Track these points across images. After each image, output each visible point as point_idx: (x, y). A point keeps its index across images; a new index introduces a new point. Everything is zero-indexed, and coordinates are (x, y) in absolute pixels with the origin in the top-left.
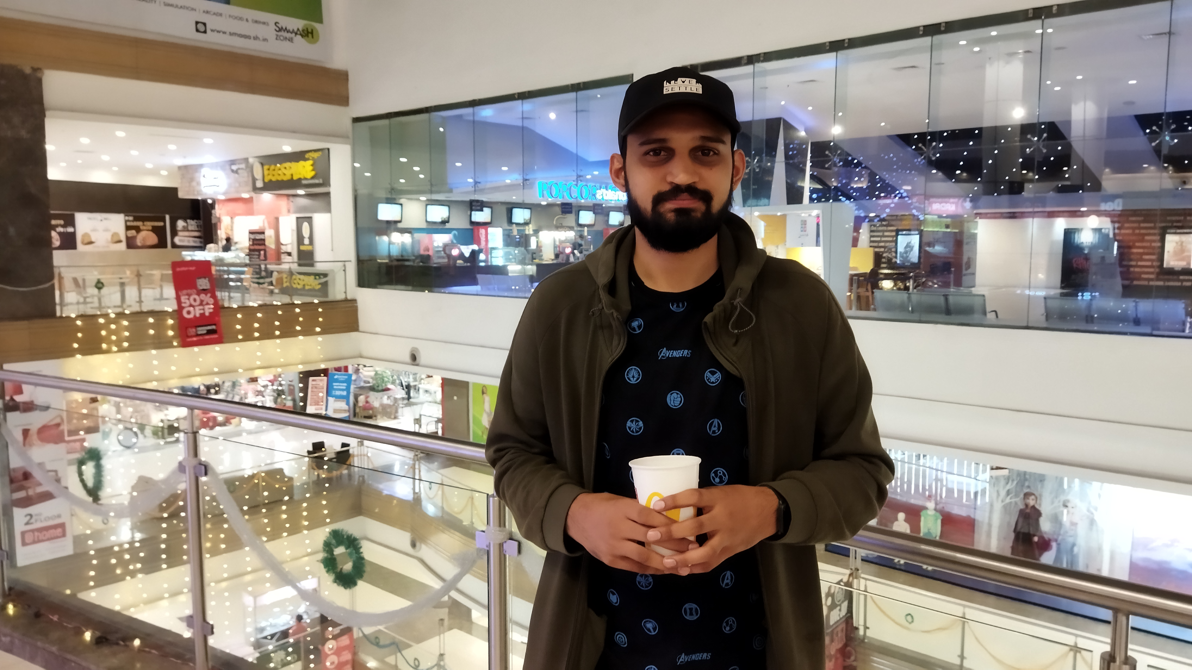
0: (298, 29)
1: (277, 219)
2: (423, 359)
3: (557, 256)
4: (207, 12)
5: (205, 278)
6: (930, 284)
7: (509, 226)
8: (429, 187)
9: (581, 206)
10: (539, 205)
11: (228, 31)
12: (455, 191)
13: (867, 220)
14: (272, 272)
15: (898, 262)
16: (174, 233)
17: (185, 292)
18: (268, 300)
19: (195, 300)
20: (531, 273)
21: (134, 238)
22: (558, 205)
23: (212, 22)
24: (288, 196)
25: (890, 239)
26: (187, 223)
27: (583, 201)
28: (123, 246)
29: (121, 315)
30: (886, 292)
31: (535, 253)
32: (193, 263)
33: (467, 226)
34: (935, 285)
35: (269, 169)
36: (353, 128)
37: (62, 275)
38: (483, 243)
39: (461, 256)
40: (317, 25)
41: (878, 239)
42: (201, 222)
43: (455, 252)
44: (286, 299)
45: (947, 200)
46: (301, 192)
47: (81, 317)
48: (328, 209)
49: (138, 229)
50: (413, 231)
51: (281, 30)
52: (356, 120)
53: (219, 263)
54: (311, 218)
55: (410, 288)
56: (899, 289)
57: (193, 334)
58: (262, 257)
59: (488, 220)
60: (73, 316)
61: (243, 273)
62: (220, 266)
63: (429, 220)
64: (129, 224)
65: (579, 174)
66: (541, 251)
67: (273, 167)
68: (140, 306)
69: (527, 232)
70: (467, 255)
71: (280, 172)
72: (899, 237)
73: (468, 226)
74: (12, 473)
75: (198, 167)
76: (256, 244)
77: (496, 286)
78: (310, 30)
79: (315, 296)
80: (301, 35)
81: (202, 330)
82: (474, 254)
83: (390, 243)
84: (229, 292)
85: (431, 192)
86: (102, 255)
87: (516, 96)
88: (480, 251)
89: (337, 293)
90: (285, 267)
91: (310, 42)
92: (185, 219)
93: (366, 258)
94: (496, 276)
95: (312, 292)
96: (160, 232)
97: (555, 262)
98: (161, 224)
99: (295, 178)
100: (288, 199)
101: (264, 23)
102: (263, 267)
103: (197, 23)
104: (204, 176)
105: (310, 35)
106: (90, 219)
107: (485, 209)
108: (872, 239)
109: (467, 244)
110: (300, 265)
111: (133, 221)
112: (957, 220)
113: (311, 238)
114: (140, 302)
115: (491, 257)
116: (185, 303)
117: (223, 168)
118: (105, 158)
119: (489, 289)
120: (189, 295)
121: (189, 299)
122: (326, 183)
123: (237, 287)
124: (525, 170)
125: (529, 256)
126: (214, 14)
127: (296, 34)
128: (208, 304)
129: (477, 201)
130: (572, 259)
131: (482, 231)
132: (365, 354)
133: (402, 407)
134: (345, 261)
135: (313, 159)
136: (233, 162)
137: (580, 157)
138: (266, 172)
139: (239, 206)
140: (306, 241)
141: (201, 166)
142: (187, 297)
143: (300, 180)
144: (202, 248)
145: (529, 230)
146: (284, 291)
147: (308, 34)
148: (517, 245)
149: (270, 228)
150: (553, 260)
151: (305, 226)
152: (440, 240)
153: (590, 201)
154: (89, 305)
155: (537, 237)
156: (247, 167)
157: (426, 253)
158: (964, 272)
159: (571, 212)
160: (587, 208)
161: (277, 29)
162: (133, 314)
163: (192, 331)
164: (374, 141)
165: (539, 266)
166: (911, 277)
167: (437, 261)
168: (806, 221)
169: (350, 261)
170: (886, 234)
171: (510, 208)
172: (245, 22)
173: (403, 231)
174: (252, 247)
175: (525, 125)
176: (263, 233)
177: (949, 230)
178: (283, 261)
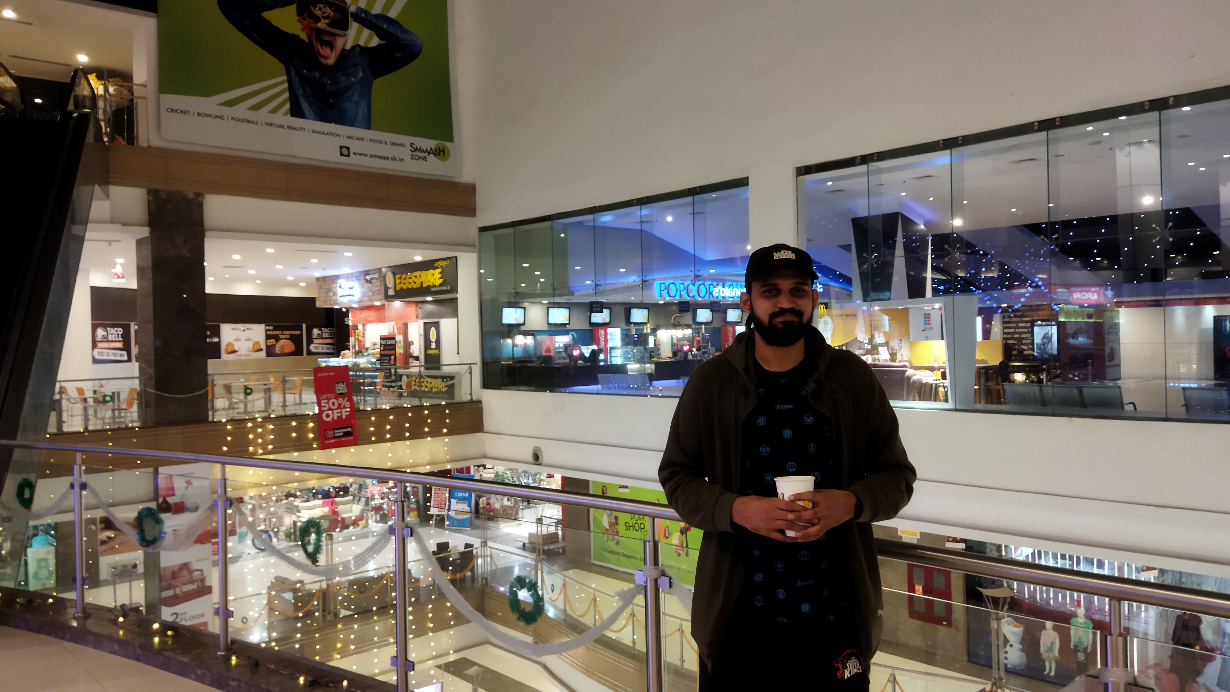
0: (431, 149)
1: (406, 325)
2: (546, 458)
3: (675, 354)
4: (351, 137)
5: (343, 382)
6: (1071, 376)
7: (626, 326)
8: (552, 291)
9: (697, 304)
10: (657, 305)
11: (368, 153)
12: (576, 293)
13: (1000, 311)
14: (401, 376)
15: (1036, 354)
16: (310, 341)
17: (325, 396)
18: (398, 402)
19: (333, 404)
20: (649, 371)
21: (273, 346)
22: (675, 304)
23: (354, 146)
24: (417, 303)
25: (1026, 330)
26: (322, 330)
27: (700, 299)
28: (263, 354)
29: (267, 419)
30: (1018, 385)
31: (653, 352)
32: (328, 368)
33: (585, 326)
34: (1075, 376)
35: (400, 278)
36: (480, 235)
37: (215, 383)
38: (602, 343)
39: (582, 356)
40: (448, 144)
41: (1013, 330)
42: (334, 330)
43: (576, 353)
44: (416, 402)
45: (1087, 289)
46: (429, 299)
47: (231, 421)
48: (455, 314)
49: (277, 338)
50: (536, 334)
51: (416, 150)
52: (482, 229)
53: (356, 368)
54: (438, 323)
55: (533, 388)
56: (1032, 382)
57: (331, 436)
58: (392, 362)
59: (607, 320)
60: (224, 420)
61: (375, 377)
62: (356, 371)
63: (550, 322)
64: (269, 333)
65: (696, 273)
66: (659, 349)
67: (404, 276)
68: (284, 410)
69: (645, 332)
70: (587, 355)
71: (410, 281)
72: (1035, 328)
73: (588, 328)
74: (162, 573)
75: (335, 278)
76: (387, 350)
77: (616, 385)
78: (442, 149)
79: (443, 398)
80: (433, 153)
81: (339, 433)
82: (594, 354)
83: (514, 345)
84: (364, 396)
85: (554, 296)
86: (244, 363)
87: (635, 202)
88: (600, 351)
89: (463, 395)
90: (415, 370)
91: (442, 160)
92: (320, 327)
93: (490, 361)
94: (616, 375)
95: (439, 394)
96: (296, 340)
97: (673, 359)
98: (299, 332)
99: (425, 285)
100: (417, 306)
101: (401, 145)
102: (393, 371)
103: (341, 147)
104: (340, 287)
105: (442, 153)
106: (234, 329)
107: (604, 310)
108: (1006, 331)
109: (586, 344)
110: (426, 369)
111: (272, 330)
112: (1099, 309)
113: (438, 342)
114: (284, 406)
115: (611, 357)
116: (325, 407)
117: (357, 278)
118: (252, 272)
119: (609, 388)
120: (329, 399)
121: (328, 403)
122: (454, 289)
123: (371, 391)
124: (643, 271)
125: (647, 355)
126: (357, 138)
127: (429, 153)
128: (345, 407)
129: (598, 303)
130: (690, 357)
131: (602, 332)
132: (489, 453)
133: (523, 509)
134: (470, 364)
135: (442, 267)
136: (367, 273)
137: (698, 257)
138: (398, 281)
139: (372, 314)
140: (433, 346)
141: (338, 277)
142: (326, 401)
143: (429, 287)
144: (337, 355)
145: (647, 329)
146: (413, 394)
147: (440, 153)
148: (635, 344)
149: (399, 334)
150: (671, 358)
151: (433, 331)
152: (562, 340)
153: (708, 299)
154: (236, 411)
155: (655, 336)
156: (380, 277)
157: (548, 354)
158: (1107, 364)
159: (688, 311)
160: (704, 306)
161: (413, 150)
162: (278, 418)
163: (330, 434)
164: (499, 249)
165: (658, 365)
166: (1044, 369)
167: (559, 362)
168: (929, 314)
169: (476, 364)
170: (1021, 325)
171: (628, 308)
172: (384, 144)
173: (526, 333)
174: (383, 353)
175: (643, 228)
176: (394, 339)
177: (1092, 320)
178: (411, 365)
